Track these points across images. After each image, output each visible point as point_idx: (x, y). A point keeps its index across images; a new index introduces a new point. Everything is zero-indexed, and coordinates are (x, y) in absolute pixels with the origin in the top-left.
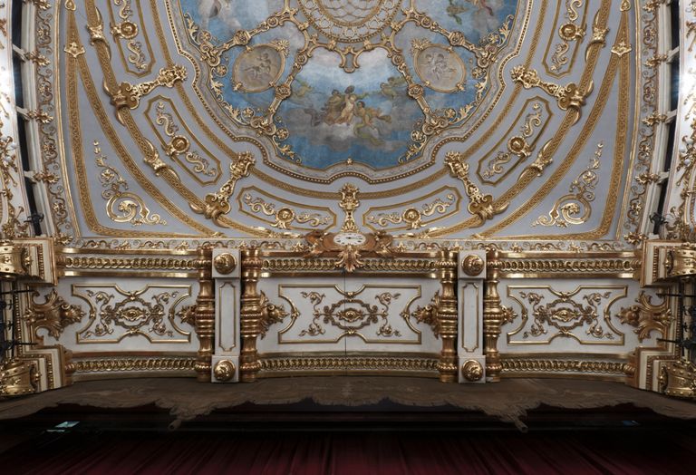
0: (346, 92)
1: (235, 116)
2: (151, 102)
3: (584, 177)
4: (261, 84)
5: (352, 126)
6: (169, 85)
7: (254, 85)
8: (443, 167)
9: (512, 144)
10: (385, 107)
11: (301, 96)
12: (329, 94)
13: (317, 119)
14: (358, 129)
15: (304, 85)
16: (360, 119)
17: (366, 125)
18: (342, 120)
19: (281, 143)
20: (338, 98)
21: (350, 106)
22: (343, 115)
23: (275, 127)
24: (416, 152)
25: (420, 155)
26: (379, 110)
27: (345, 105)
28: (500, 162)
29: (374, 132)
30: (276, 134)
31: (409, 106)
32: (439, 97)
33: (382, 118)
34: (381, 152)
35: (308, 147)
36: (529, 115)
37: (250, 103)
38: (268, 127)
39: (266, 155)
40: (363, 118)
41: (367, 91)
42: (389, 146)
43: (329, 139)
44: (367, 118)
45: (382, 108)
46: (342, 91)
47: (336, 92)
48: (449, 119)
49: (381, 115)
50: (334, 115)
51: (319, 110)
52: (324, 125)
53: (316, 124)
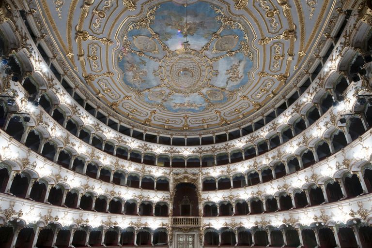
0: (187, 35)
1: (240, 26)
2: (278, 32)
3: (61, 2)
4: (226, 38)
5: (184, 21)
6: (267, 38)
7: (229, 38)
8: (137, 3)
9: (104, 15)
10: (169, 29)
11: (208, 33)
12: (195, 34)
13: (201, 24)
14: (181, 20)
15: (206, 38)
16: (180, 24)
17: (177, 22)
18: (189, 24)
19: (220, 14)
20: (191, 33)
21: (185, 30)
22: (189, 26)
23: (222, 21)
24: (151, 11)
25: (149, 9)
26: (172, 28)
27: (188, 30)
28: (107, 6)
29: (173, 19)
30: (222, 18)
31: (158, 30)
32: (144, 33)
33: (170, 25)
34: (170, 10)
35: (207, 12)
36: (100, 27)
37: (232, 31)
38: (225, 21)
39: (229, 8)
40: (179, 25)
41: (178, 36)
42: (166, 13)
43: (196, 16)
44: (177, 25)
45: (170, 29)
46: (189, 35)
47: (192, 35)
48: (138, 25)
49: (170, 26)
50: (193, 26)
51: (200, 28)
52: (198, 22)
53: (202, 22)
